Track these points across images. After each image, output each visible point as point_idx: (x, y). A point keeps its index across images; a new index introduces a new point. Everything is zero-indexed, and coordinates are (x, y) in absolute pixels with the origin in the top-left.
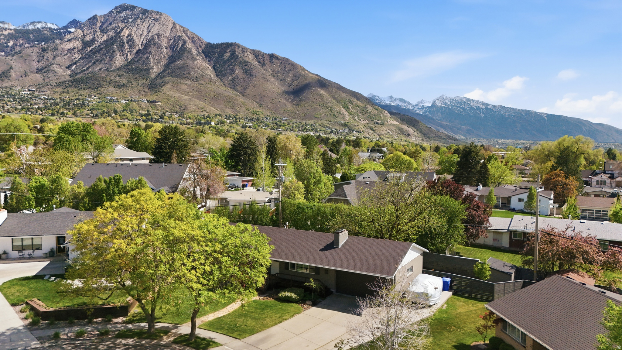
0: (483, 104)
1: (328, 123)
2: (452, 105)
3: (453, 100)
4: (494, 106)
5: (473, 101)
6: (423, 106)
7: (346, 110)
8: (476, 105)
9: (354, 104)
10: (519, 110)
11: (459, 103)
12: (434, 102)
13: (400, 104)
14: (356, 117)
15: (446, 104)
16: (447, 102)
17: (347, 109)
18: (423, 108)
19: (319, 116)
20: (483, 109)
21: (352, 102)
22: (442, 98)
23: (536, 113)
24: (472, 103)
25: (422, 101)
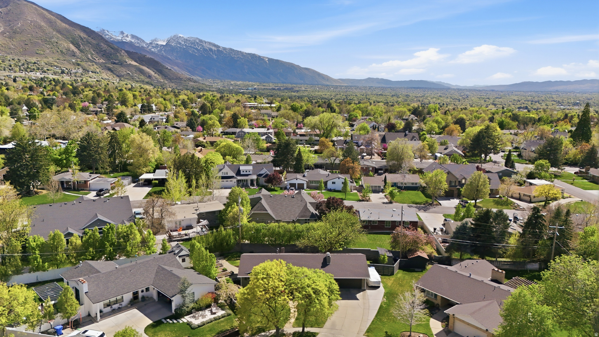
0: (215, 45)
1: (56, 62)
2: (186, 45)
3: (187, 40)
4: (225, 49)
5: (206, 42)
6: (157, 44)
7: (77, 48)
8: (209, 46)
10: (246, 53)
11: (192, 43)
12: (169, 41)
13: (133, 41)
14: (89, 56)
15: (180, 43)
16: (181, 41)
17: (78, 46)
18: (158, 47)
19: (42, 53)
20: (214, 50)
22: (176, 38)
23: (259, 56)
24: (204, 44)
25: (155, 40)
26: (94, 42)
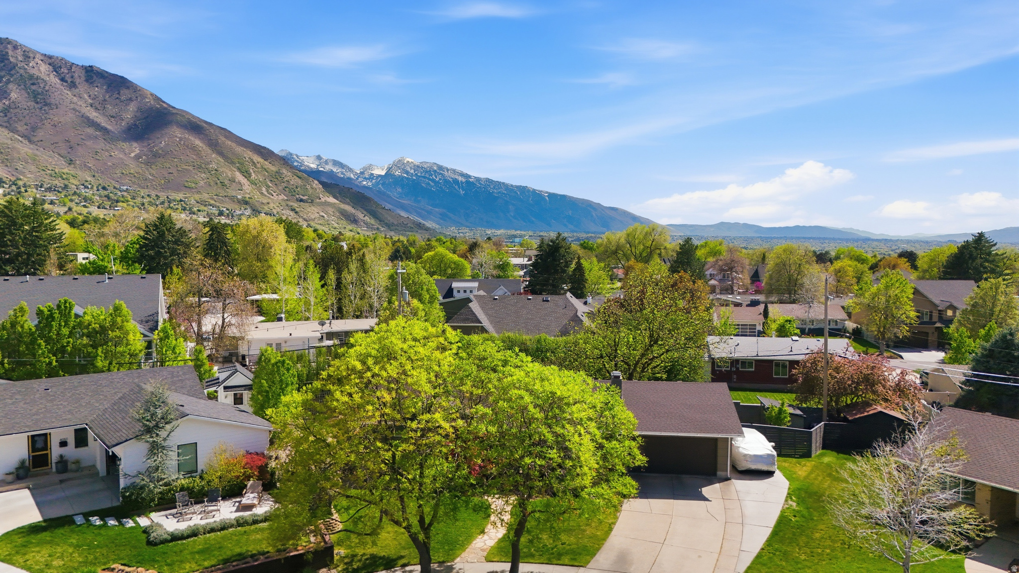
0: (462, 175)
1: (212, 199)
2: (416, 174)
3: (418, 166)
4: (478, 179)
5: (448, 170)
6: (372, 174)
7: (246, 177)
8: (453, 176)
9: (259, 166)
10: (512, 186)
11: (427, 172)
12: (389, 169)
13: (335, 170)
14: (264, 189)
15: (407, 173)
16: (409, 169)
17: (247, 175)
18: (373, 179)
19: (193, 185)
20: (461, 181)
21: (254, 163)
22: (400, 164)
23: (534, 190)
24: (446, 173)
25: (370, 167)
26: (273, 169)
